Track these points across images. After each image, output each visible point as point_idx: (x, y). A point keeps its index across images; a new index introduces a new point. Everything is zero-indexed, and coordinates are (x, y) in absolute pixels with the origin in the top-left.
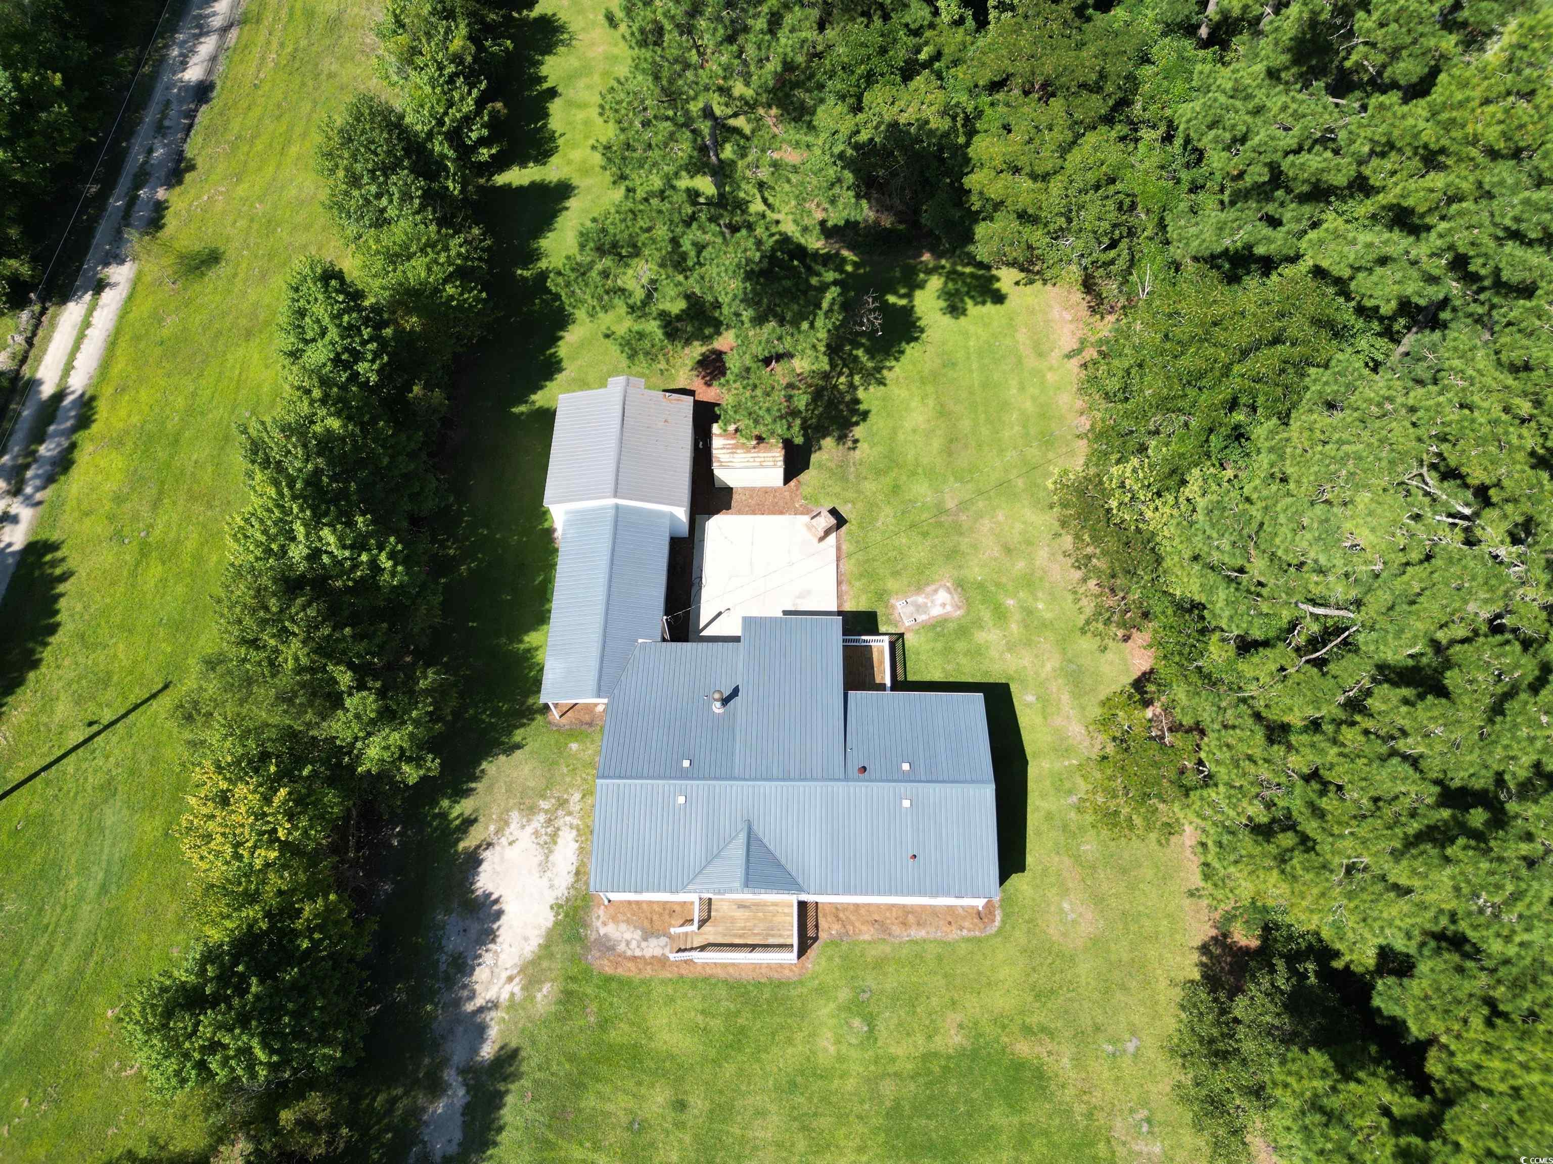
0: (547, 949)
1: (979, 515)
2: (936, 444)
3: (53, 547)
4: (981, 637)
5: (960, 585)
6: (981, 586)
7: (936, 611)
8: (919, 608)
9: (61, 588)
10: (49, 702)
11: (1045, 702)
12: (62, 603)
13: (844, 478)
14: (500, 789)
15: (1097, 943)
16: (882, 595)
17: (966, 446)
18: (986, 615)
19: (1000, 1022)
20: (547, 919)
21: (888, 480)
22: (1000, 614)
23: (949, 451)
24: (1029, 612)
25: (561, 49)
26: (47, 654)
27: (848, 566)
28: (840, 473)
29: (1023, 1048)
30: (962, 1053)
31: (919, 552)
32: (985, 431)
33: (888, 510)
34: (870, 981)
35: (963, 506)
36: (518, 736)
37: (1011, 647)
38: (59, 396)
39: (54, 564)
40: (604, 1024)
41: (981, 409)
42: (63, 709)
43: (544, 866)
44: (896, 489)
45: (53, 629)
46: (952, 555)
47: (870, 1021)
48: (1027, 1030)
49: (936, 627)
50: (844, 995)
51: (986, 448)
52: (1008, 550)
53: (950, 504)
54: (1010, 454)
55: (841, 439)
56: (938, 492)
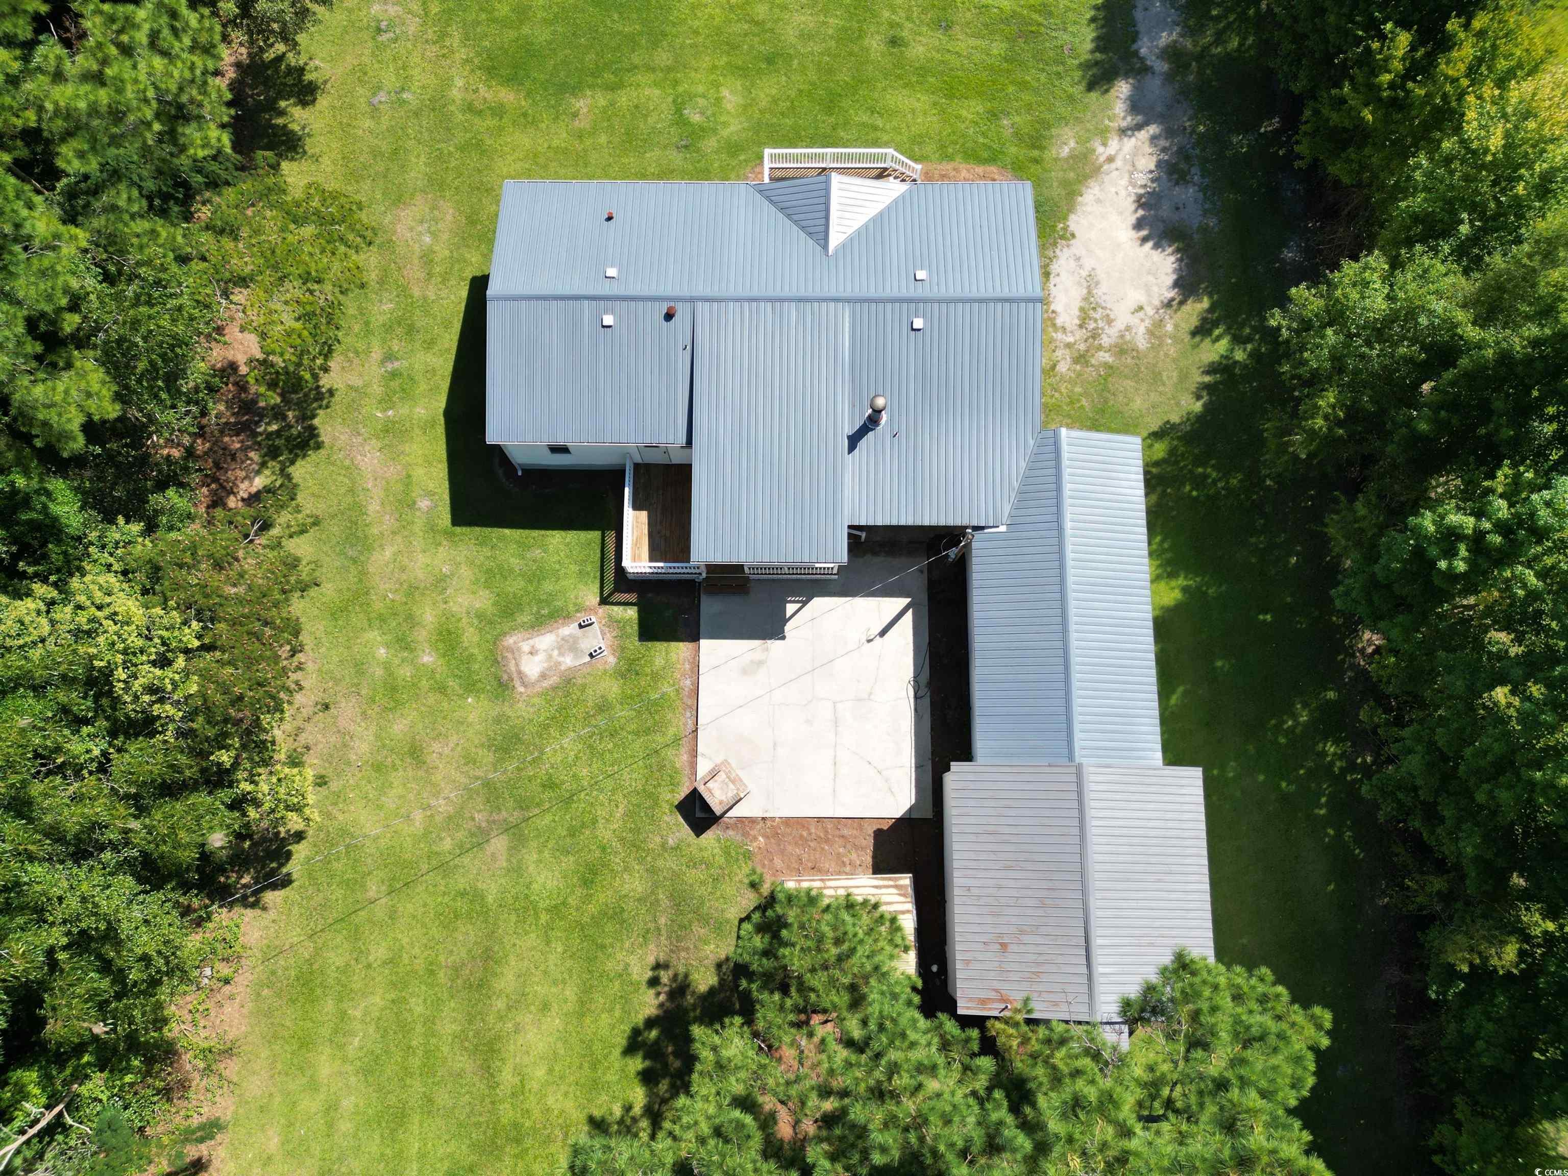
0: (1072, 193)
1: (452, 821)
2: (507, 980)
4: (484, 601)
5: (503, 688)
6: (471, 686)
7: (546, 641)
8: (570, 645)
14: (1170, 375)
15: (399, 200)
16: (629, 669)
17: (456, 969)
18: (470, 637)
19: (526, 120)
20: (1075, 222)
21: (603, 897)
22: (447, 636)
23: (489, 959)
24: (404, 644)
27: (678, 723)
28: (684, 912)
29: (507, 96)
30: (576, 90)
31: (563, 749)
32: (417, 1007)
33: (605, 833)
34: (677, 158)
35: (480, 838)
37: (440, 583)
40: (993, 115)
41: (415, 1062)
43: (1091, 282)
44: (591, 875)
46: (507, 742)
47: (680, 120)
48: (498, 111)
49: (549, 614)
50: (709, 145)
51: (420, 965)
52: (415, 754)
53: (499, 844)
54: (379, 952)
55: (680, 988)
56: (516, 870)
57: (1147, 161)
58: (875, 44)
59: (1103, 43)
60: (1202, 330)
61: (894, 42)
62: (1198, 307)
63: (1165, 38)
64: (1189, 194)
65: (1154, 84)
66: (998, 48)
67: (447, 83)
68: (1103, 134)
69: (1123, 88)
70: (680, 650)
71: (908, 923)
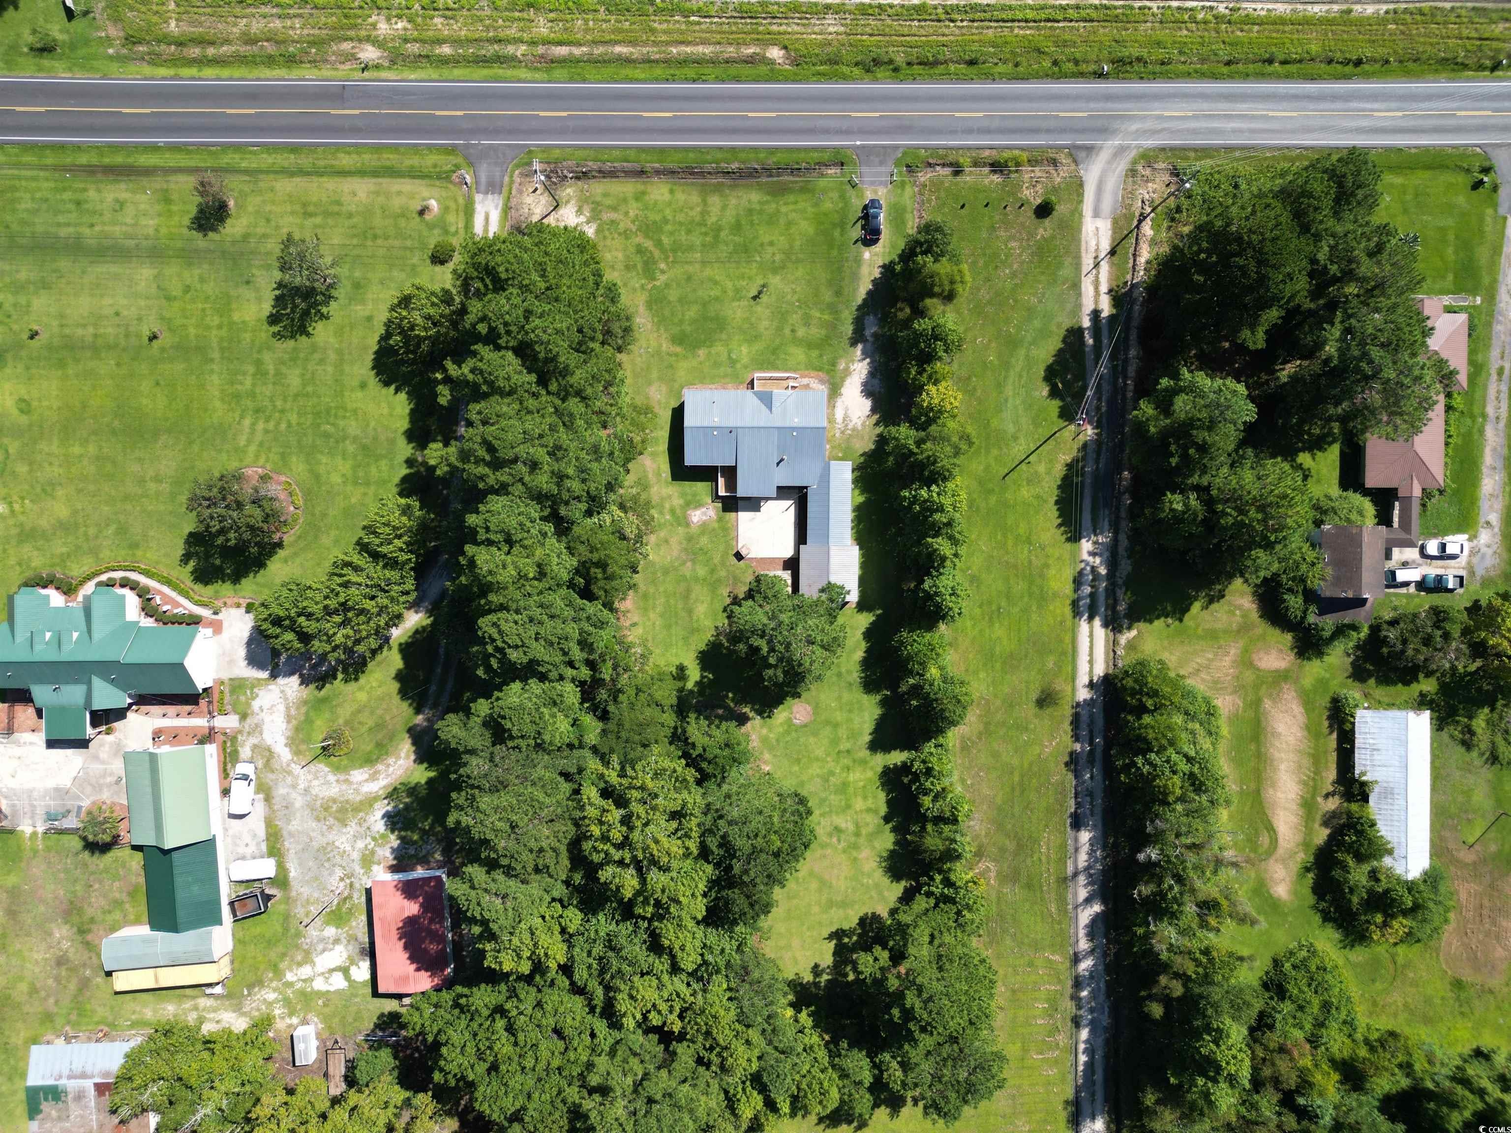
0: (843, 380)
1: (677, 559)
2: (693, 596)
3: (1069, 540)
4: (681, 502)
5: (688, 525)
6: (679, 525)
7: (698, 513)
8: (704, 514)
9: (1059, 521)
10: (1048, 473)
11: (658, 475)
12: (1057, 514)
13: (735, 578)
14: (866, 437)
15: (650, 384)
16: (720, 520)
17: (681, 593)
18: (678, 511)
19: (685, 357)
20: (843, 390)
21: (716, 577)
22: (672, 511)
23: (688, 591)
24: (661, 513)
25: (885, 854)
26: (1056, 492)
27: (733, 534)
28: (736, 580)
29: (678, 349)
30: (699, 348)
31: (704, 540)
33: (716, 561)
34: (729, 370)
35: (684, 563)
36: (862, 459)
37: (670, 497)
38: (1091, 619)
39: (1065, 532)
40: (821, 356)
41: (673, 614)
42: (1042, 468)
43: (847, 409)
44: (712, 571)
45: (1057, 502)
46: (690, 539)
47: (730, 358)
48: (676, 355)
49: (699, 505)
50: (738, 366)
51: (672, 592)
52: (667, 541)
53: (689, 564)
54: (661, 589)
55: (735, 598)
56: (694, 570)
57: (865, 372)
58: (787, 331)
59: (855, 331)
60: (877, 424)
61: (793, 331)
62: (876, 417)
63: (874, 329)
64: (876, 382)
65: (869, 345)
66: (823, 332)
67: (661, 345)
68: (853, 361)
69: (860, 347)
70: (733, 514)
71: (789, 582)
